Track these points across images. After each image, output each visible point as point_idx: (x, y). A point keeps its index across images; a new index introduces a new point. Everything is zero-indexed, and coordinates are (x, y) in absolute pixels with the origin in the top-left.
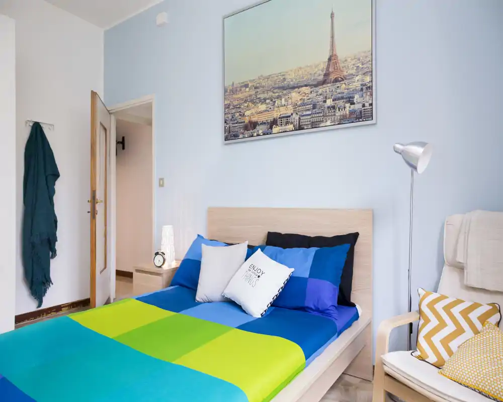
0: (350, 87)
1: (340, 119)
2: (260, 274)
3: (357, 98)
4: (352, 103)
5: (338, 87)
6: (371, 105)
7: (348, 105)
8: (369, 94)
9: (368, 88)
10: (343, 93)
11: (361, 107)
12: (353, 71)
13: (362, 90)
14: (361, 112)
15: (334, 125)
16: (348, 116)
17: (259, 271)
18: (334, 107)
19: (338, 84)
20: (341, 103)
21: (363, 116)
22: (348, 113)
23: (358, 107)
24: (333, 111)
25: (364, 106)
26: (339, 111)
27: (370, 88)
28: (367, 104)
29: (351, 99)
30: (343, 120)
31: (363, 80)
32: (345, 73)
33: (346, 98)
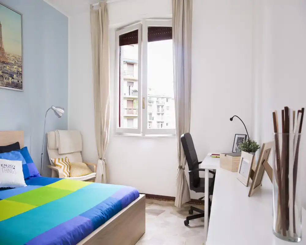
0: (11, 69)
1: (7, 84)
2: (13, 167)
3: (15, 76)
4: (13, 78)
5: (5, 66)
6: (22, 82)
7: (10, 78)
8: (21, 77)
9: (20, 74)
10: (8, 71)
11: (17, 82)
12: (13, 62)
13: (17, 73)
14: (17, 84)
15: (3, 86)
16: (11, 84)
17: (11, 166)
18: (2, 76)
19: (5, 65)
20: (7, 76)
21: (18, 86)
22: (10, 82)
23: (16, 81)
24: (2, 78)
25: (18, 81)
26: (6, 79)
27: (21, 74)
28: (20, 81)
29: (12, 76)
30: (8, 85)
31: (18, 69)
32: (9, 61)
33: (10, 74)
